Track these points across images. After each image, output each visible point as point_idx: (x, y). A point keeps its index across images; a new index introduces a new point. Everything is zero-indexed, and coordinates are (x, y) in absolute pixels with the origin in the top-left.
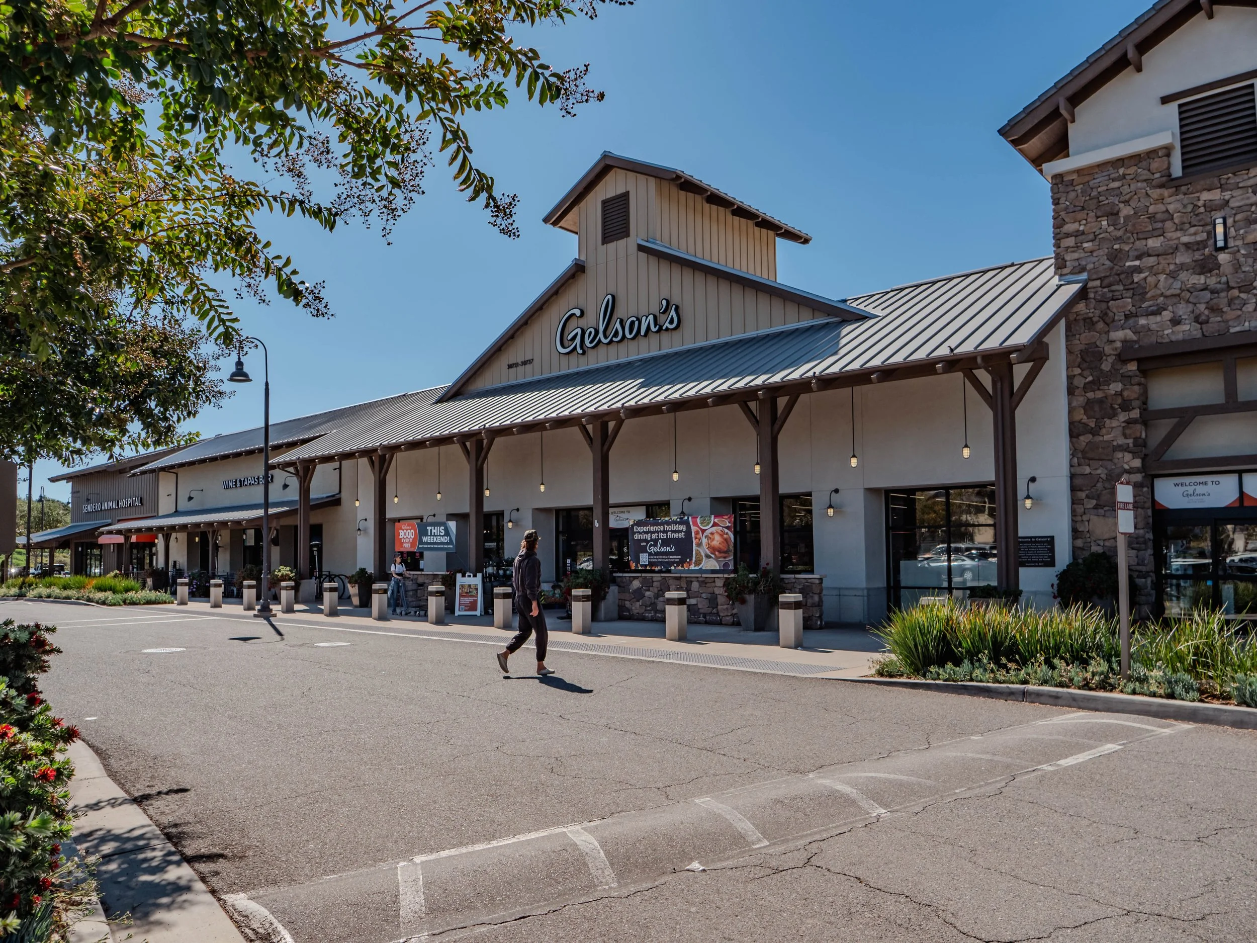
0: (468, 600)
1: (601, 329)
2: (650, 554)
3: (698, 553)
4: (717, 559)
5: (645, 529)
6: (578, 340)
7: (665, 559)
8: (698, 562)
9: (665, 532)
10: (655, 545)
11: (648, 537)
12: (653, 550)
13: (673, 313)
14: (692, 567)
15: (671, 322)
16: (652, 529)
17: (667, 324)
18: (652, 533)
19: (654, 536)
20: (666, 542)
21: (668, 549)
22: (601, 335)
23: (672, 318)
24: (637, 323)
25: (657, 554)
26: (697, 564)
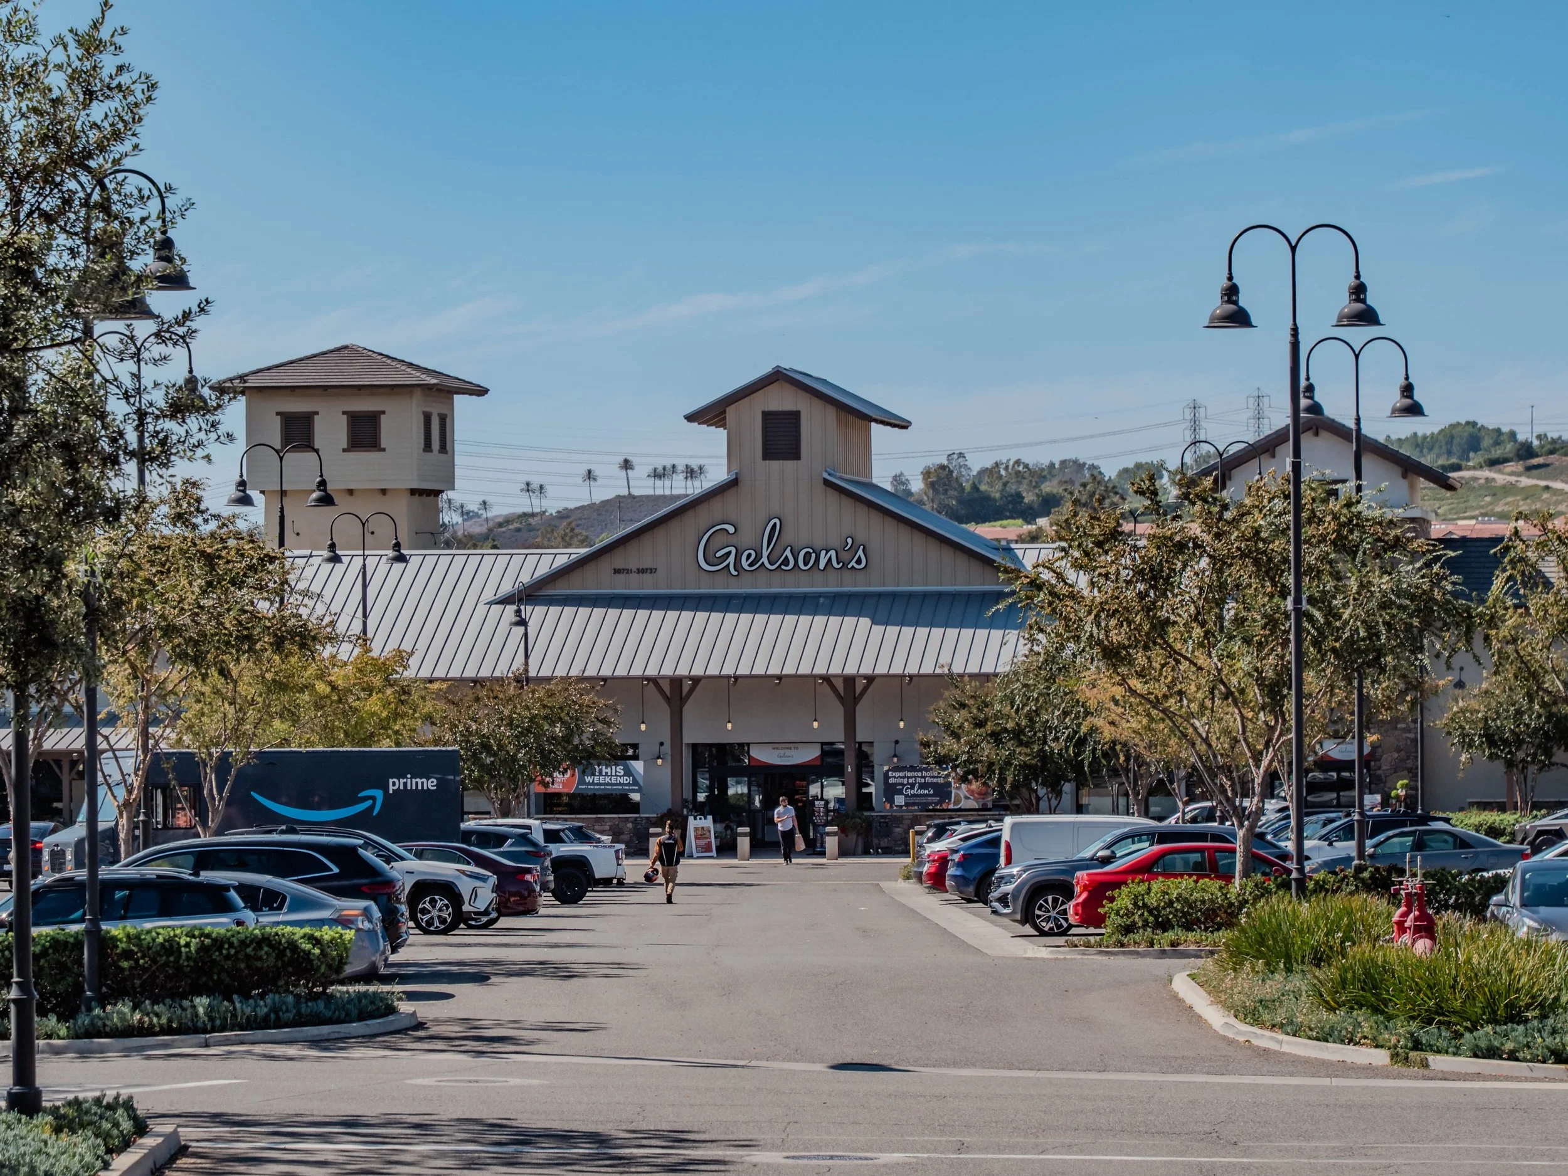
0: (703, 842)
1: (765, 554)
2: (906, 796)
3: (957, 795)
4: (976, 799)
5: (901, 774)
6: (731, 559)
7: (923, 800)
8: (957, 802)
9: (922, 777)
10: (912, 787)
11: (905, 781)
12: (909, 792)
13: (860, 552)
14: (951, 807)
15: (859, 562)
16: (909, 774)
17: (853, 563)
18: (908, 778)
19: (910, 781)
20: (923, 786)
21: (926, 792)
22: (765, 559)
23: (859, 558)
24: (813, 555)
25: (913, 796)
26: (956, 803)
